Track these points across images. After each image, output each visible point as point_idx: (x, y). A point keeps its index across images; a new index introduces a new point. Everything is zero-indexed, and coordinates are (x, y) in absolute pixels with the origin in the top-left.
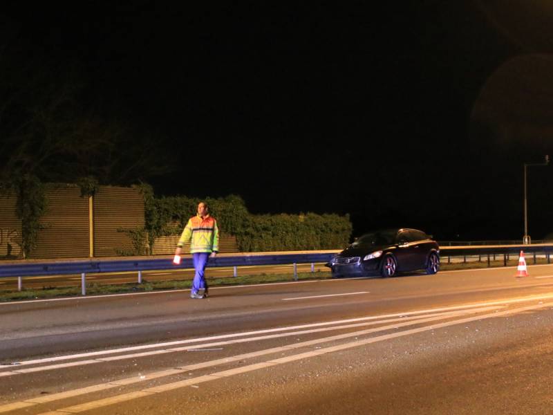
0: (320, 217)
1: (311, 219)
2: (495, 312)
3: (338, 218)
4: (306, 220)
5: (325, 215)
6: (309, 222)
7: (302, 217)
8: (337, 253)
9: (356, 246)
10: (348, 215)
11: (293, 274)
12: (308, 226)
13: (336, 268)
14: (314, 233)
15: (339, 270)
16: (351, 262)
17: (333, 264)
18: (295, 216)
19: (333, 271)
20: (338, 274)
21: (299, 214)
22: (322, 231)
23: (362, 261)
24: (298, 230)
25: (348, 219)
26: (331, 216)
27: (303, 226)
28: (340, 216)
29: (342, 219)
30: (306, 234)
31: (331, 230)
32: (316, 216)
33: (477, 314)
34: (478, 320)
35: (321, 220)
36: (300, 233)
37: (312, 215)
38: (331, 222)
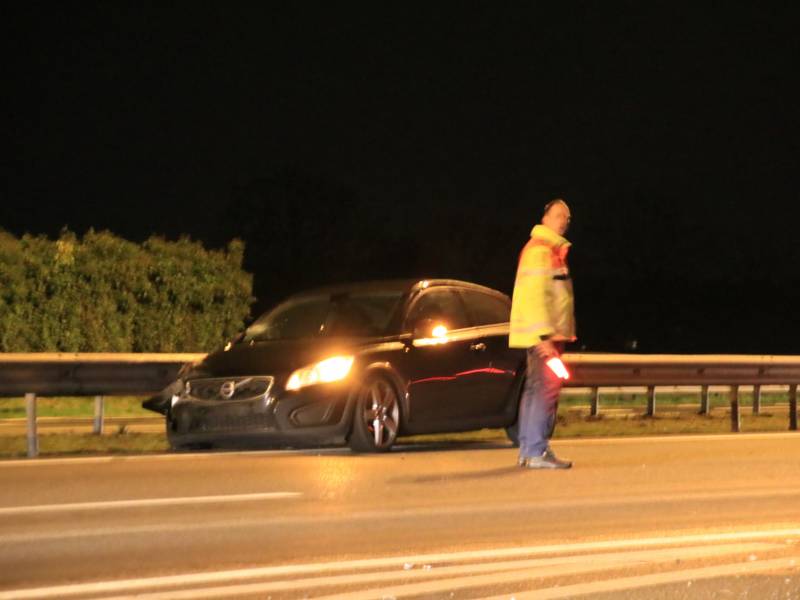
0: (133, 248)
1: (99, 253)
2: (744, 560)
3: (202, 254)
4: (81, 260)
5: (155, 243)
6: (93, 265)
7: (66, 249)
8: (189, 364)
9: (258, 338)
10: (236, 245)
11: (25, 437)
12: (88, 279)
13: (185, 416)
14: (113, 308)
15: (196, 424)
16: (238, 393)
17: (175, 400)
18: (42, 242)
19: (174, 426)
20: (191, 437)
21: (54, 236)
22: (144, 301)
23: (280, 391)
24: (49, 294)
25: (239, 259)
26: (172, 247)
27: (69, 279)
28: (207, 248)
29: (217, 259)
30: (79, 310)
31: (173, 298)
32: (121, 245)
33: (679, 564)
34: (684, 583)
35: (136, 259)
36: (59, 304)
37: (107, 239)
38: (175, 271)
